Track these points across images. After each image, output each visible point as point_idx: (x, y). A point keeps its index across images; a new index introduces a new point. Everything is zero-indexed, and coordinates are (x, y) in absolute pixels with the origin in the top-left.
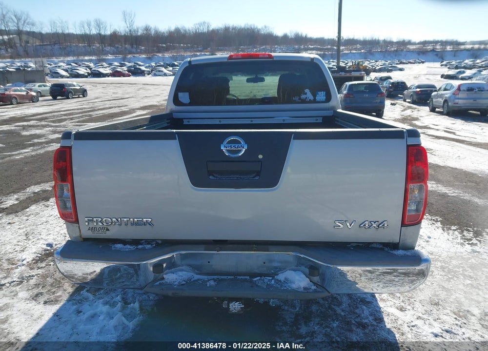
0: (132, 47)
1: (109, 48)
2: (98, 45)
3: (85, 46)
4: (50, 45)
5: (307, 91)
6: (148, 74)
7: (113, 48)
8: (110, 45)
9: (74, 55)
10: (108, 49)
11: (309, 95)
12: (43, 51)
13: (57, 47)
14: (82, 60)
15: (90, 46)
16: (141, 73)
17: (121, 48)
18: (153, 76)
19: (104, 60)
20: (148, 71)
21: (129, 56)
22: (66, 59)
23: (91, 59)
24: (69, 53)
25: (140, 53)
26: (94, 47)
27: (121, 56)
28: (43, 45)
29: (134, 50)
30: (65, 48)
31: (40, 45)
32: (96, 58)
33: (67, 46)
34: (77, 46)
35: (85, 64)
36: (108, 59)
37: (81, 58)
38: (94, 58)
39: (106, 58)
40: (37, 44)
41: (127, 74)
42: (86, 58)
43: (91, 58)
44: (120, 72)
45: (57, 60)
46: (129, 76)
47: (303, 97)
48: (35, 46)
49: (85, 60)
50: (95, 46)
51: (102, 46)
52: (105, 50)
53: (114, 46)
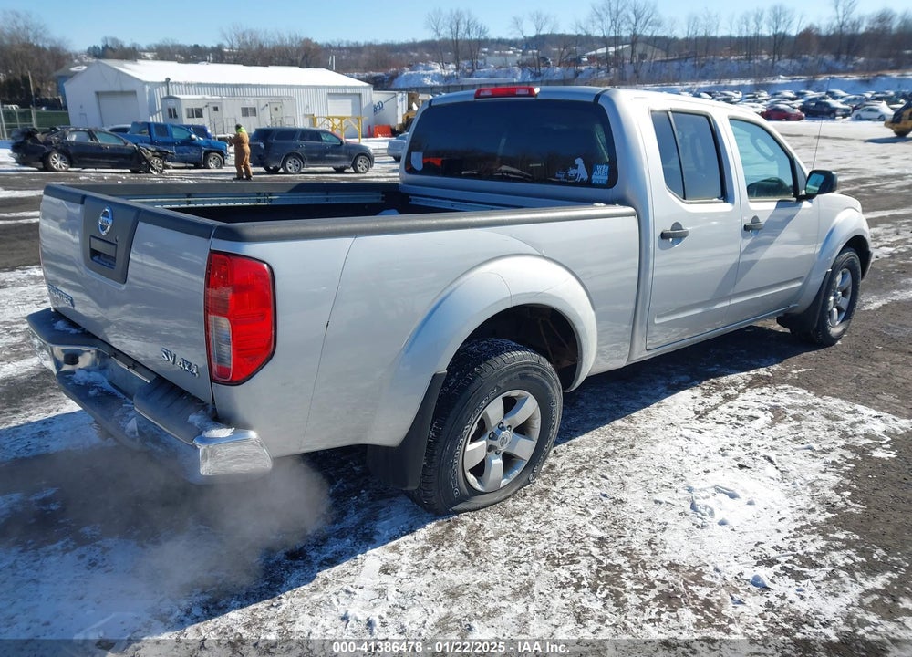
0: (838, 59)
1: (788, 61)
2: (766, 57)
3: (741, 59)
4: (679, 60)
5: (579, 161)
6: (844, 116)
7: (795, 62)
8: (791, 56)
9: (714, 78)
10: (784, 63)
12: (664, 71)
13: (689, 63)
14: (726, 88)
15: (750, 59)
16: (830, 113)
17: (813, 61)
18: (853, 120)
19: (766, 87)
20: (845, 110)
21: (823, 78)
22: (697, 86)
23: (743, 85)
24: (707, 74)
25: (853, 71)
26: (756, 61)
27: (804, 78)
28: (667, 61)
29: (840, 65)
30: (703, 65)
31: (662, 61)
32: (753, 83)
33: (708, 61)
34: (726, 59)
35: (725, 95)
36: (776, 84)
37: (725, 82)
38: (748, 82)
39: (774, 82)
40: (658, 59)
41: (797, 115)
42: (734, 83)
43: (743, 82)
44: (782, 110)
45: (682, 87)
46: (799, 118)
48: (654, 63)
49: (732, 86)
50: (761, 59)
51: (774, 58)
52: (778, 66)
53: (799, 59)
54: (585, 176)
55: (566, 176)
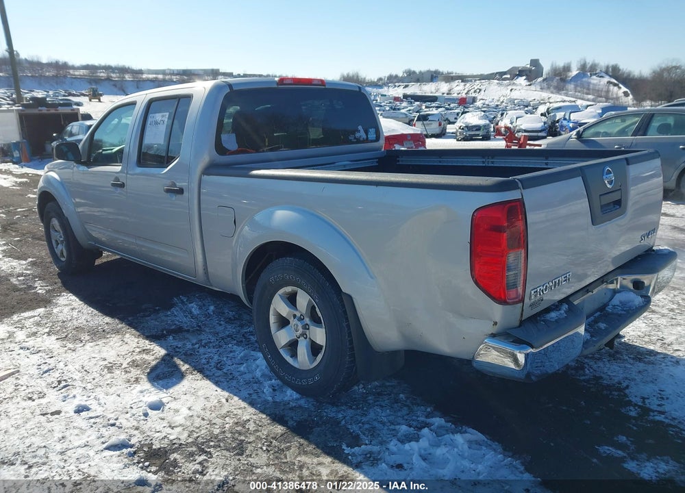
5: (360, 128)
11: (362, 134)
47: (357, 135)
54: (364, 136)
55: (355, 138)
